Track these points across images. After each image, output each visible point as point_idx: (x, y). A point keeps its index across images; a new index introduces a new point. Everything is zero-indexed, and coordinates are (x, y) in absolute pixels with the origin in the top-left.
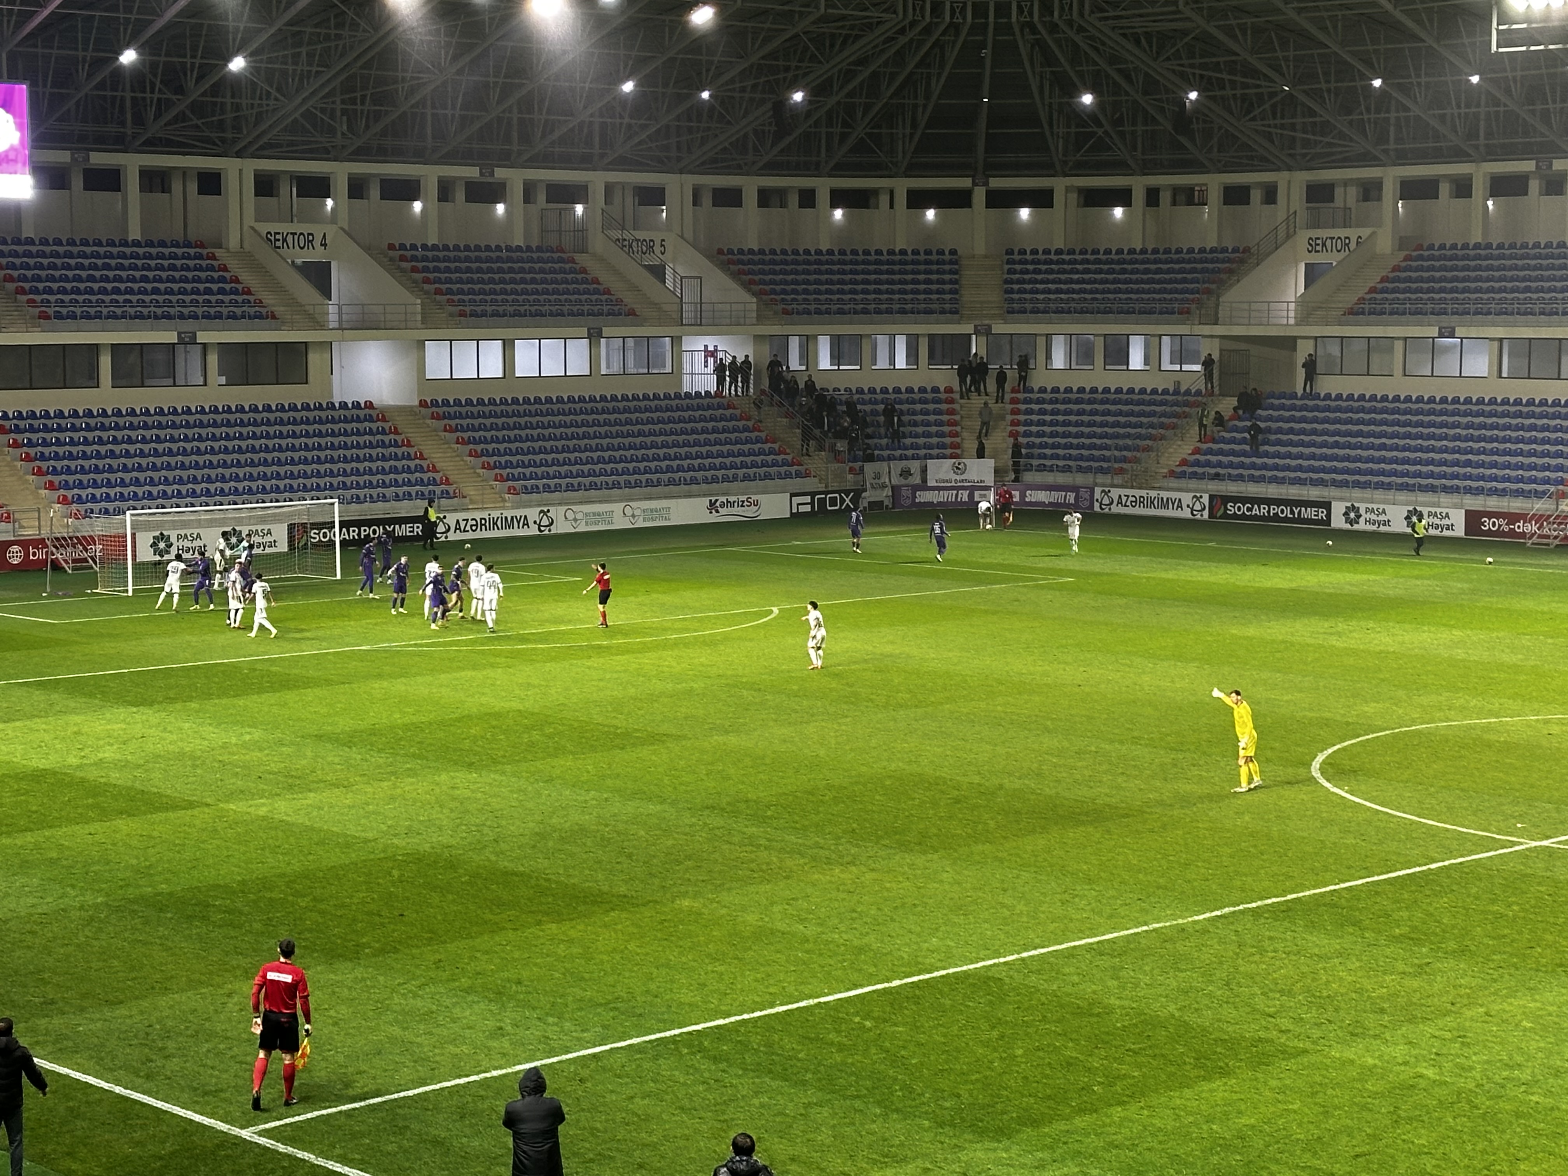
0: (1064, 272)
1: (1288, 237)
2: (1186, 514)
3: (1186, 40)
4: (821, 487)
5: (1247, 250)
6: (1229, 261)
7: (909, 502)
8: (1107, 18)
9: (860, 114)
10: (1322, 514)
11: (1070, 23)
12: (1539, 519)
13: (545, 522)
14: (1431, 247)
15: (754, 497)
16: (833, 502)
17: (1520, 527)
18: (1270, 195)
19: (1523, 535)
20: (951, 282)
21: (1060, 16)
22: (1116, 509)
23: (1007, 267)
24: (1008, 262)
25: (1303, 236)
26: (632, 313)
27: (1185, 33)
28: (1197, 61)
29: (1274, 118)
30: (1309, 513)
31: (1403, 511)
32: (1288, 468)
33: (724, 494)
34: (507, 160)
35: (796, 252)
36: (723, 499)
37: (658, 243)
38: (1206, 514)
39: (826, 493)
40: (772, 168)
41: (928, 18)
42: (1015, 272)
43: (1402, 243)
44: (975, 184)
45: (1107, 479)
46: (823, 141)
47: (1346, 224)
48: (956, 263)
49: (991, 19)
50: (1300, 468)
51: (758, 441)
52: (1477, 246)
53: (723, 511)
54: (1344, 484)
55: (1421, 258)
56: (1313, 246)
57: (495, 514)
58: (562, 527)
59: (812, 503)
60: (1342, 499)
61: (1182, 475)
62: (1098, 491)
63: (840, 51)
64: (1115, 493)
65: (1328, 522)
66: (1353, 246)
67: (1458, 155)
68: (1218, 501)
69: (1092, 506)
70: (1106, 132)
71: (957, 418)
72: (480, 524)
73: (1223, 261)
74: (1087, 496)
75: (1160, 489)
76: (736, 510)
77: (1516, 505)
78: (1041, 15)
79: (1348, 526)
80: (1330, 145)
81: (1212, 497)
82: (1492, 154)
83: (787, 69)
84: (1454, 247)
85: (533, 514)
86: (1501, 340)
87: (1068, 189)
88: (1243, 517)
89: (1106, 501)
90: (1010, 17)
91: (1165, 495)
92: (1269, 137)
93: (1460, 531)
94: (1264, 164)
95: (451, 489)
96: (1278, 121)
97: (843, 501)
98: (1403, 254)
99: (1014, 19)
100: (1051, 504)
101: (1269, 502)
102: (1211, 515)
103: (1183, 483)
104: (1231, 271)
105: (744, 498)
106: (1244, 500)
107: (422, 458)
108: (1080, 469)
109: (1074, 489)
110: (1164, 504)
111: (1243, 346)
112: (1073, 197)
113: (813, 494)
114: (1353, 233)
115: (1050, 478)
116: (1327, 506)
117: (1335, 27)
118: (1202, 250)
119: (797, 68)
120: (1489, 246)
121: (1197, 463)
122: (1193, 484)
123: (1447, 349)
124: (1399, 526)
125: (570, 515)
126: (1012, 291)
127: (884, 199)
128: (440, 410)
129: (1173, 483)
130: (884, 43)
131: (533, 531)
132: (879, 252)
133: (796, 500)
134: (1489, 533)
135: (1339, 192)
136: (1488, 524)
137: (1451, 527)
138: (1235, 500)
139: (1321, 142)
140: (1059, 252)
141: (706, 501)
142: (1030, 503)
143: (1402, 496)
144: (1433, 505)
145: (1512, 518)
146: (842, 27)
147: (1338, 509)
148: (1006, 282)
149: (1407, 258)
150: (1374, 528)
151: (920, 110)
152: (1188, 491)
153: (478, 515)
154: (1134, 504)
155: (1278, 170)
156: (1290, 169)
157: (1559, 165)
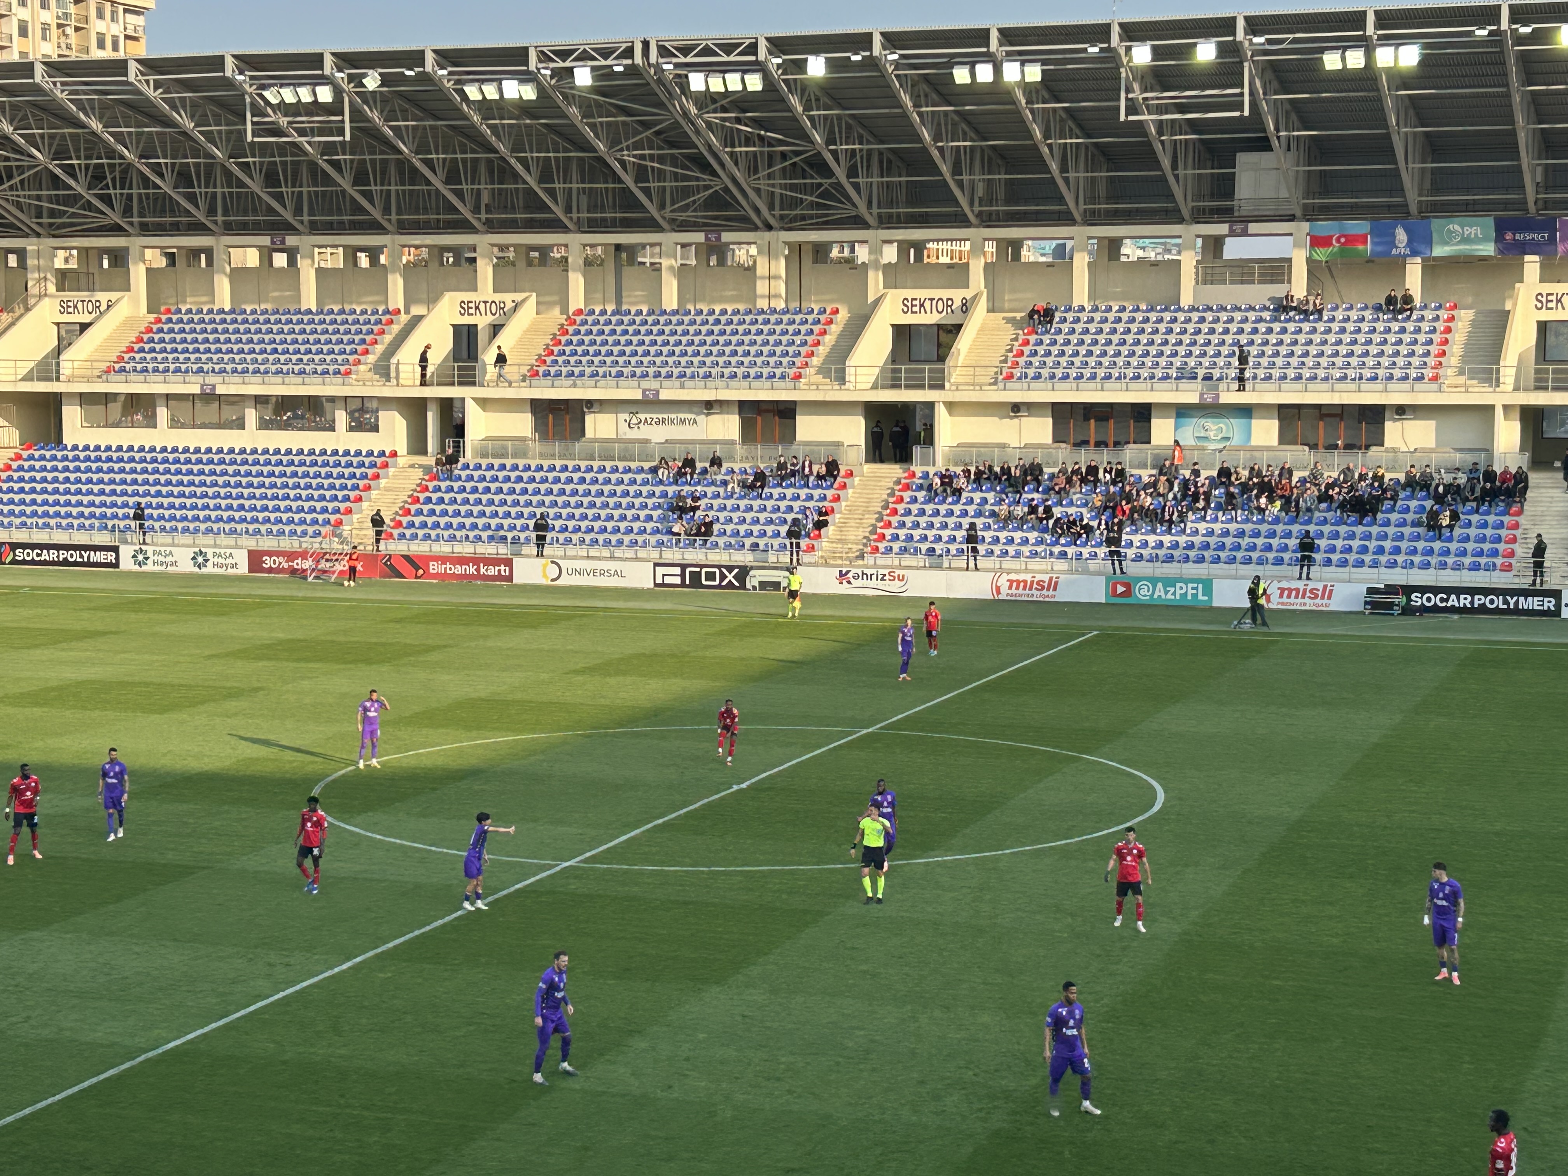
1: (39, 299)
10: (111, 557)
12: (317, 557)
14: (179, 311)
17: (298, 564)
19: (303, 571)
25: (55, 299)
30: (98, 557)
31: (189, 552)
52: (221, 311)
55: (170, 321)
56: (66, 308)
60: (128, 543)
65: (116, 565)
66: (105, 309)
67: (201, 230)
68: (7, 548)
77: (295, 544)
79: (136, 568)
80: (74, 215)
82: (231, 230)
88: (33, 562)
92: (19, 205)
93: (243, 568)
96: (27, 193)
98: (153, 318)
101: (58, 547)
106: (33, 546)
114: (105, 298)
116: (115, 549)
124: (185, 566)
134: (270, 570)
136: (268, 562)
137: (234, 566)
138: (24, 546)
139: (65, 212)
143: (185, 539)
144: (215, 546)
145: (291, 556)
147: (126, 552)
149: (158, 321)
150: (163, 568)
155: (27, 236)
156: (38, 235)
157: (290, 240)
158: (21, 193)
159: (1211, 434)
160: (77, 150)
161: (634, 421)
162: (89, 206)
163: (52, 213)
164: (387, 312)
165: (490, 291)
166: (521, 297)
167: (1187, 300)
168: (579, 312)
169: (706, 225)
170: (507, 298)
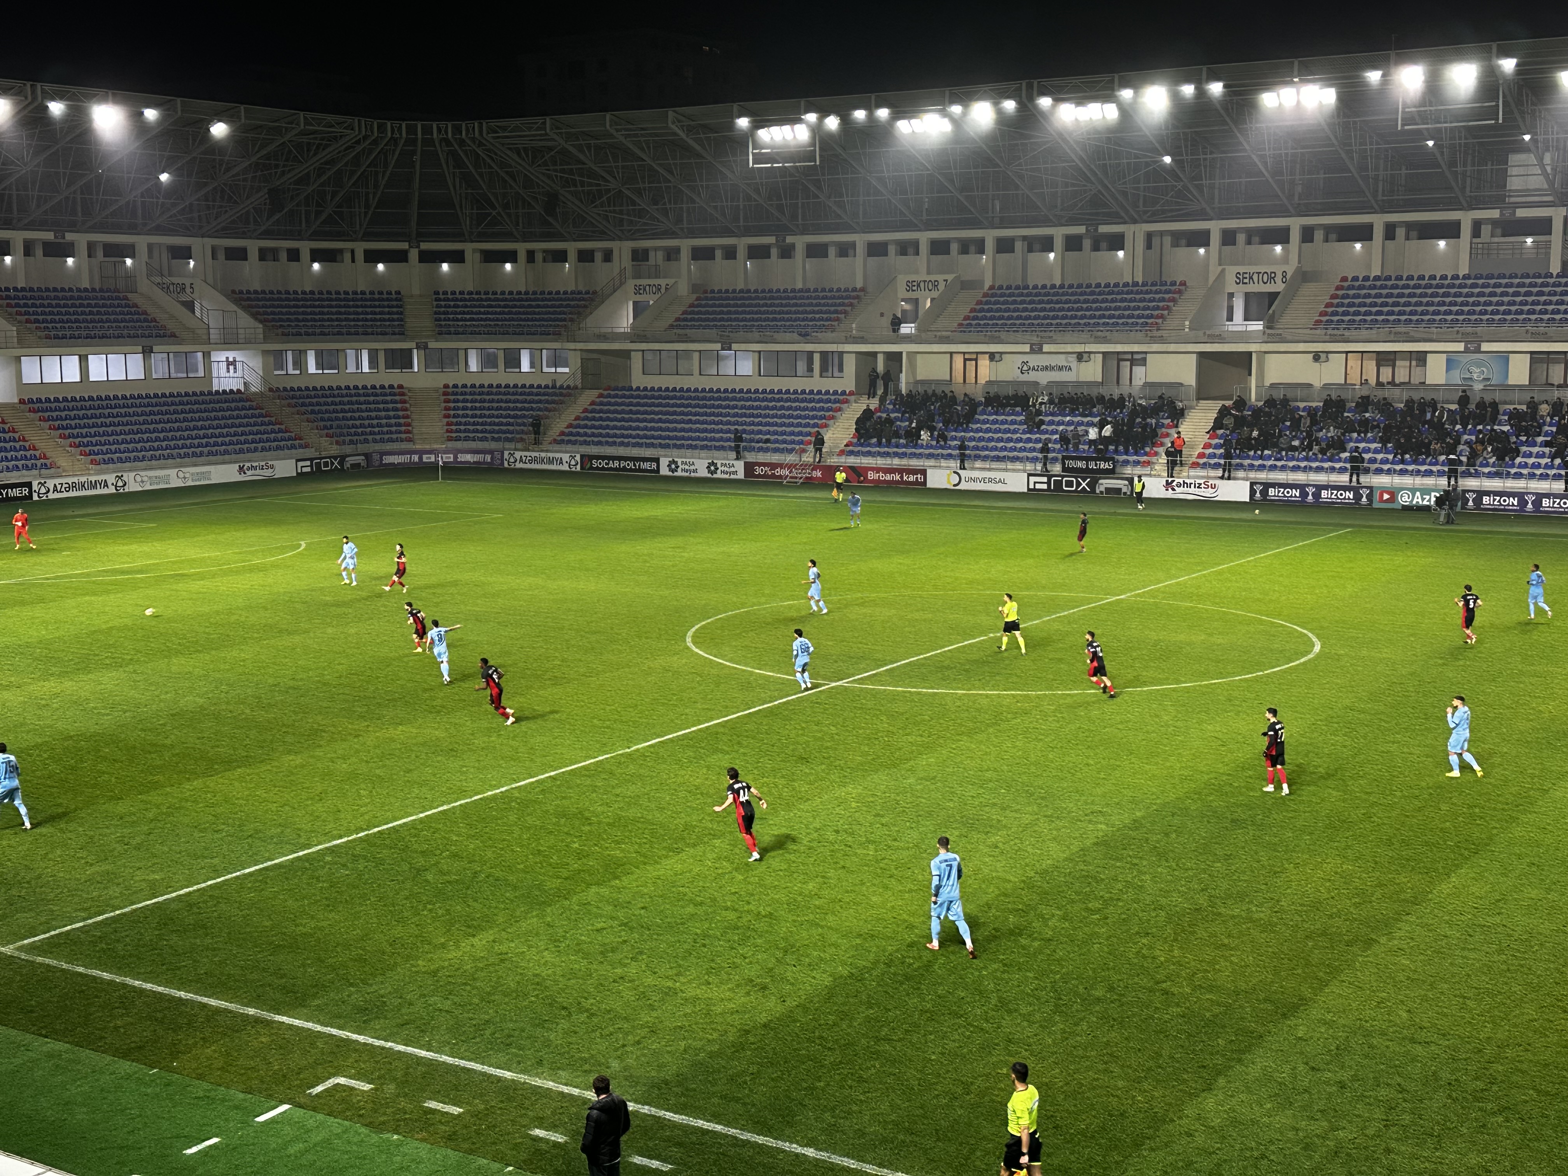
0: (475, 306)
1: (621, 284)
2: (565, 467)
3: (552, 153)
4: (317, 454)
5: (595, 293)
6: (584, 299)
7: (377, 463)
8: (498, 137)
9: (329, 197)
10: (654, 466)
11: (473, 139)
12: (790, 467)
13: (120, 484)
14: (713, 291)
15: (270, 463)
16: (326, 465)
17: (778, 472)
18: (608, 256)
19: (780, 477)
20: (397, 313)
21: (467, 135)
22: (519, 465)
23: (435, 303)
24: (436, 300)
25: (631, 283)
26: (173, 335)
27: (550, 149)
28: (558, 168)
29: (609, 206)
30: (646, 465)
31: (706, 463)
32: (630, 436)
33: (249, 461)
34: (73, 227)
35: (288, 292)
36: (247, 465)
37: (188, 286)
38: (579, 467)
39: (321, 458)
40: (267, 234)
41: (376, 134)
42: (441, 307)
43: (695, 288)
44: (411, 247)
45: (512, 445)
46: (303, 216)
47: (657, 277)
48: (400, 300)
49: (420, 135)
50: (638, 436)
51: (270, 423)
52: (741, 291)
53: (249, 473)
54: (667, 446)
55: (706, 299)
56: (638, 290)
57: (83, 479)
58: (133, 487)
59: (311, 466)
60: (665, 456)
61: (561, 442)
62: (506, 453)
63: (315, 154)
64: (518, 455)
65: (658, 471)
66: (663, 291)
67: (728, 233)
68: (586, 459)
69: (502, 464)
70: (499, 214)
71: (408, 405)
72: (73, 487)
73: (580, 300)
74: (499, 456)
75: (547, 451)
76: (258, 472)
77: (775, 458)
78: (454, 134)
79: (671, 474)
80: (645, 224)
81: (582, 457)
82: (748, 232)
83: (277, 166)
84: (727, 291)
85: (111, 478)
86: (759, 352)
87: (474, 251)
88: (603, 469)
89: (512, 460)
90: (432, 134)
91: (551, 455)
92: (606, 218)
93: (741, 475)
94: (602, 235)
95: (48, 462)
96: (612, 208)
97: (332, 464)
98: (695, 296)
99: (435, 135)
100: (475, 463)
101: (620, 458)
102: (582, 468)
103: (564, 447)
104: (585, 307)
105: (263, 463)
106: (603, 458)
107: (24, 440)
108: (493, 439)
109: (491, 452)
110: (551, 461)
111: (595, 356)
112: (478, 256)
113: (311, 460)
114: (663, 282)
115: (473, 445)
116: (657, 460)
117: (649, 148)
118: (565, 293)
119: (284, 166)
120: (749, 291)
121: (571, 434)
122: (570, 447)
123: (726, 357)
124: (703, 473)
125: (138, 479)
126: (440, 320)
127: (347, 256)
128: (36, 406)
129: (556, 447)
130: (346, 149)
131: (112, 490)
132: (346, 293)
133: (300, 464)
134: (759, 476)
135: (652, 254)
136: (758, 470)
137: (735, 473)
138: (598, 457)
139: (640, 222)
140: (470, 293)
141: (236, 466)
142: (461, 462)
143: (703, 453)
144: (724, 459)
145: (773, 466)
146: (315, 138)
147: (664, 462)
148: (436, 313)
149: (698, 299)
150: (687, 474)
151: (371, 196)
152: (566, 452)
153: (70, 480)
154: (530, 462)
155: (614, 240)
156: (620, 239)
157: (789, 239)
158: (606, 209)
159: (1475, 376)
161: (1025, 368)
162: (652, 217)
163: (630, 223)
164: (855, 290)
165: (928, 273)
166: (950, 277)
167: (1464, 270)
168: (992, 288)
169: (1088, 220)
170: (940, 278)
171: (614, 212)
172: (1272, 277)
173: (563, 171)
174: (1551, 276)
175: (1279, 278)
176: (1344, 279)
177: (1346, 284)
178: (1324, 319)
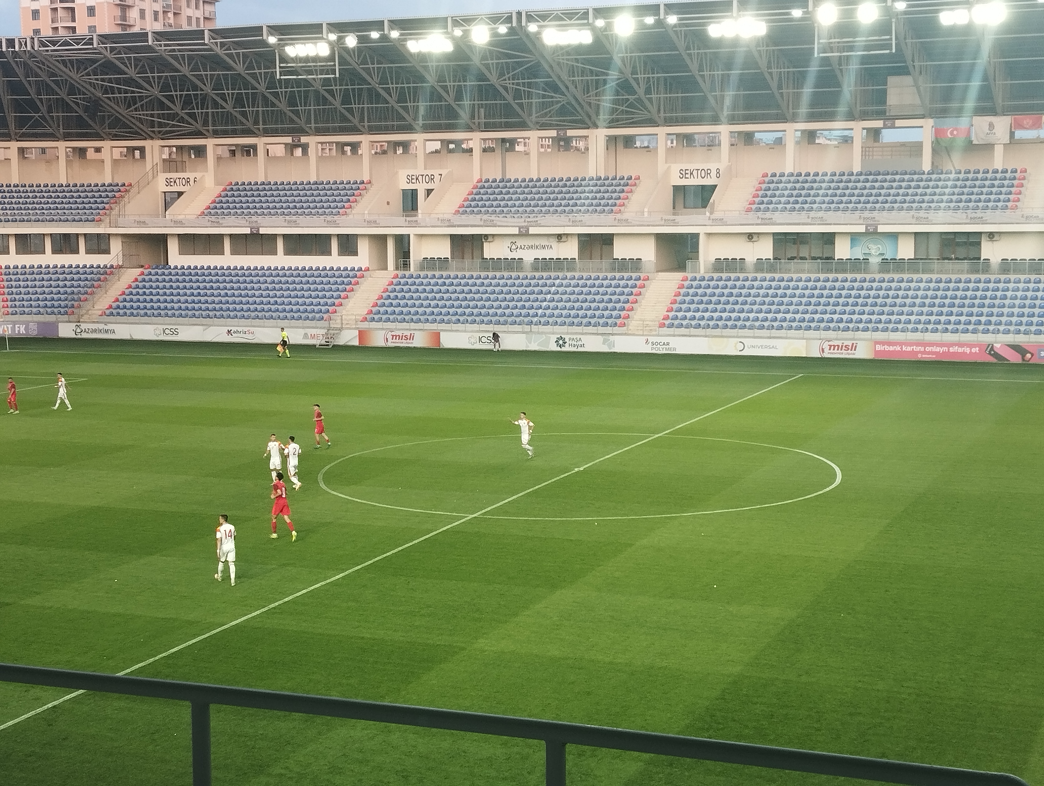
1: (153, 178)
3: (97, 64)
5: (130, 185)
6: (120, 191)
8: (48, 51)
14: (237, 183)
21: (19, 48)
25: (162, 177)
27: (95, 61)
28: (100, 77)
29: (143, 110)
43: (220, 181)
45: (65, 318)
47: (189, 171)
52: (263, 183)
55: (232, 190)
56: (169, 183)
61: (109, 315)
62: (61, 325)
66: (192, 183)
67: (249, 133)
69: (57, 334)
70: (43, 118)
73: (116, 191)
74: (54, 328)
75: (98, 323)
80: (174, 126)
82: (267, 133)
84: (250, 184)
86: (283, 235)
87: (19, 148)
92: (140, 120)
94: (138, 136)
96: (145, 113)
98: (222, 188)
103: (112, 319)
104: (122, 197)
108: (47, 313)
114: (191, 176)
117: (184, 61)
118: (103, 185)
120: (269, 184)
121: (118, 307)
129: (104, 319)
149: (224, 190)
155: (145, 139)
156: (152, 138)
157: (304, 139)
158: (141, 113)
159: (873, 252)
160: (175, 86)
161: (514, 247)
162: (182, 120)
163: (160, 125)
164: (363, 182)
165: (425, 169)
166: (444, 172)
167: (857, 168)
168: (480, 181)
169: (558, 125)
170: (436, 173)
171: (147, 115)
172: (708, 173)
173: (103, 80)
174: (924, 173)
175: (714, 173)
176: (765, 175)
177: (767, 179)
178: (754, 207)
